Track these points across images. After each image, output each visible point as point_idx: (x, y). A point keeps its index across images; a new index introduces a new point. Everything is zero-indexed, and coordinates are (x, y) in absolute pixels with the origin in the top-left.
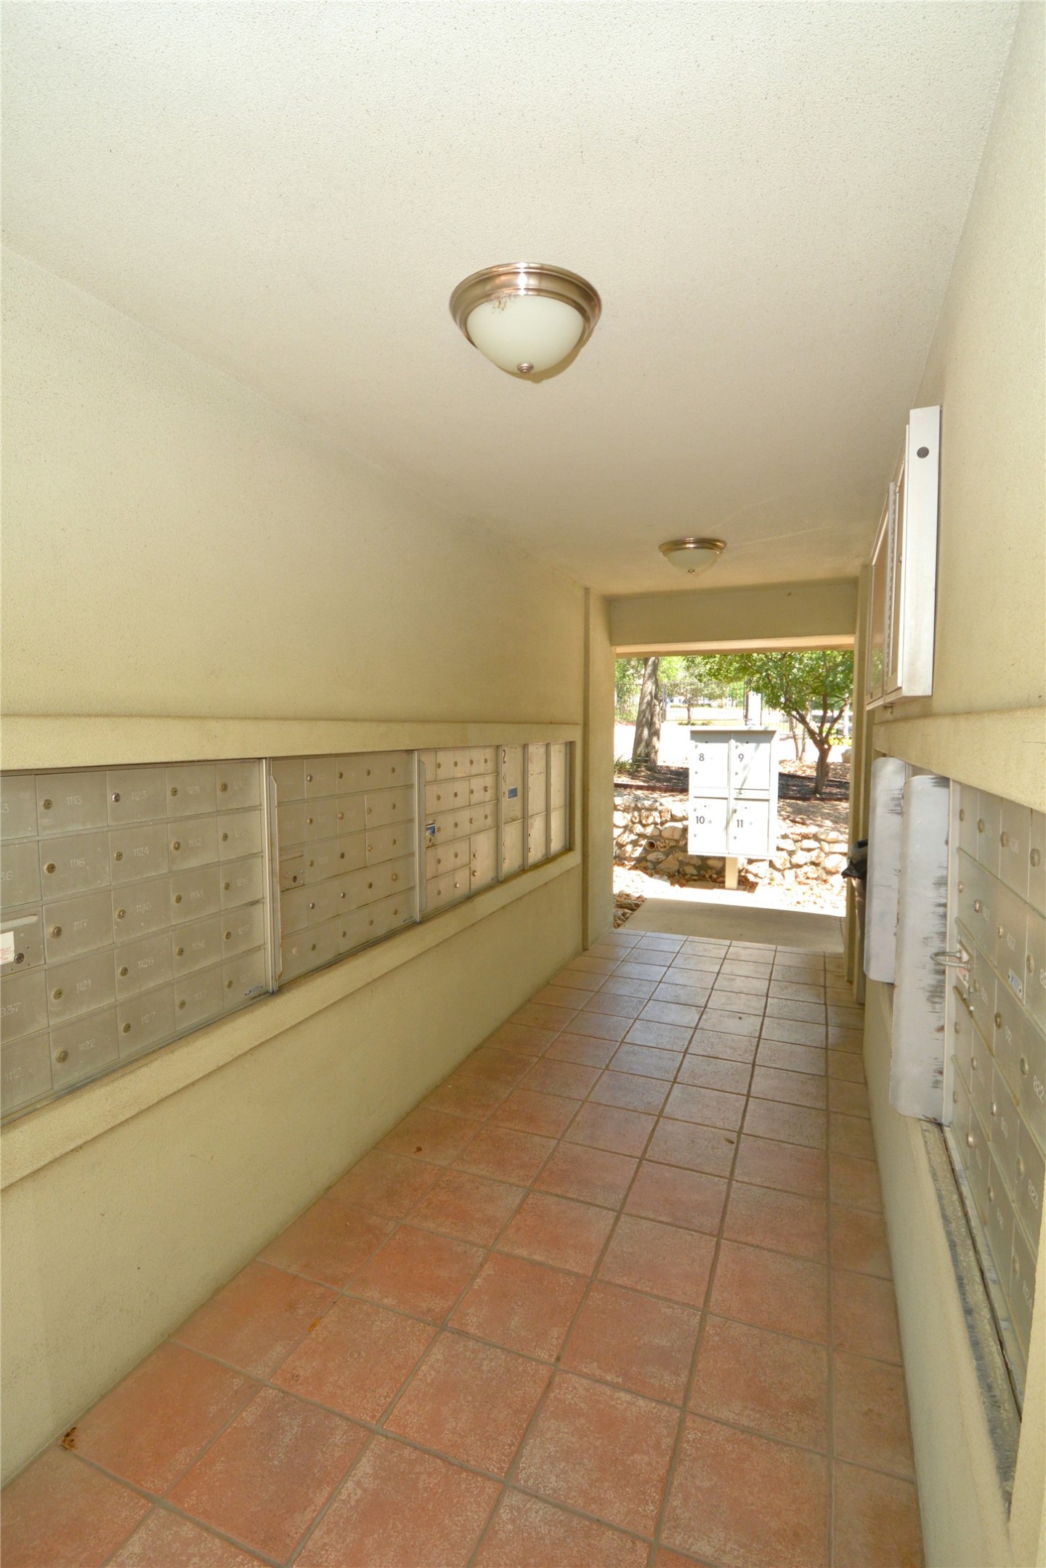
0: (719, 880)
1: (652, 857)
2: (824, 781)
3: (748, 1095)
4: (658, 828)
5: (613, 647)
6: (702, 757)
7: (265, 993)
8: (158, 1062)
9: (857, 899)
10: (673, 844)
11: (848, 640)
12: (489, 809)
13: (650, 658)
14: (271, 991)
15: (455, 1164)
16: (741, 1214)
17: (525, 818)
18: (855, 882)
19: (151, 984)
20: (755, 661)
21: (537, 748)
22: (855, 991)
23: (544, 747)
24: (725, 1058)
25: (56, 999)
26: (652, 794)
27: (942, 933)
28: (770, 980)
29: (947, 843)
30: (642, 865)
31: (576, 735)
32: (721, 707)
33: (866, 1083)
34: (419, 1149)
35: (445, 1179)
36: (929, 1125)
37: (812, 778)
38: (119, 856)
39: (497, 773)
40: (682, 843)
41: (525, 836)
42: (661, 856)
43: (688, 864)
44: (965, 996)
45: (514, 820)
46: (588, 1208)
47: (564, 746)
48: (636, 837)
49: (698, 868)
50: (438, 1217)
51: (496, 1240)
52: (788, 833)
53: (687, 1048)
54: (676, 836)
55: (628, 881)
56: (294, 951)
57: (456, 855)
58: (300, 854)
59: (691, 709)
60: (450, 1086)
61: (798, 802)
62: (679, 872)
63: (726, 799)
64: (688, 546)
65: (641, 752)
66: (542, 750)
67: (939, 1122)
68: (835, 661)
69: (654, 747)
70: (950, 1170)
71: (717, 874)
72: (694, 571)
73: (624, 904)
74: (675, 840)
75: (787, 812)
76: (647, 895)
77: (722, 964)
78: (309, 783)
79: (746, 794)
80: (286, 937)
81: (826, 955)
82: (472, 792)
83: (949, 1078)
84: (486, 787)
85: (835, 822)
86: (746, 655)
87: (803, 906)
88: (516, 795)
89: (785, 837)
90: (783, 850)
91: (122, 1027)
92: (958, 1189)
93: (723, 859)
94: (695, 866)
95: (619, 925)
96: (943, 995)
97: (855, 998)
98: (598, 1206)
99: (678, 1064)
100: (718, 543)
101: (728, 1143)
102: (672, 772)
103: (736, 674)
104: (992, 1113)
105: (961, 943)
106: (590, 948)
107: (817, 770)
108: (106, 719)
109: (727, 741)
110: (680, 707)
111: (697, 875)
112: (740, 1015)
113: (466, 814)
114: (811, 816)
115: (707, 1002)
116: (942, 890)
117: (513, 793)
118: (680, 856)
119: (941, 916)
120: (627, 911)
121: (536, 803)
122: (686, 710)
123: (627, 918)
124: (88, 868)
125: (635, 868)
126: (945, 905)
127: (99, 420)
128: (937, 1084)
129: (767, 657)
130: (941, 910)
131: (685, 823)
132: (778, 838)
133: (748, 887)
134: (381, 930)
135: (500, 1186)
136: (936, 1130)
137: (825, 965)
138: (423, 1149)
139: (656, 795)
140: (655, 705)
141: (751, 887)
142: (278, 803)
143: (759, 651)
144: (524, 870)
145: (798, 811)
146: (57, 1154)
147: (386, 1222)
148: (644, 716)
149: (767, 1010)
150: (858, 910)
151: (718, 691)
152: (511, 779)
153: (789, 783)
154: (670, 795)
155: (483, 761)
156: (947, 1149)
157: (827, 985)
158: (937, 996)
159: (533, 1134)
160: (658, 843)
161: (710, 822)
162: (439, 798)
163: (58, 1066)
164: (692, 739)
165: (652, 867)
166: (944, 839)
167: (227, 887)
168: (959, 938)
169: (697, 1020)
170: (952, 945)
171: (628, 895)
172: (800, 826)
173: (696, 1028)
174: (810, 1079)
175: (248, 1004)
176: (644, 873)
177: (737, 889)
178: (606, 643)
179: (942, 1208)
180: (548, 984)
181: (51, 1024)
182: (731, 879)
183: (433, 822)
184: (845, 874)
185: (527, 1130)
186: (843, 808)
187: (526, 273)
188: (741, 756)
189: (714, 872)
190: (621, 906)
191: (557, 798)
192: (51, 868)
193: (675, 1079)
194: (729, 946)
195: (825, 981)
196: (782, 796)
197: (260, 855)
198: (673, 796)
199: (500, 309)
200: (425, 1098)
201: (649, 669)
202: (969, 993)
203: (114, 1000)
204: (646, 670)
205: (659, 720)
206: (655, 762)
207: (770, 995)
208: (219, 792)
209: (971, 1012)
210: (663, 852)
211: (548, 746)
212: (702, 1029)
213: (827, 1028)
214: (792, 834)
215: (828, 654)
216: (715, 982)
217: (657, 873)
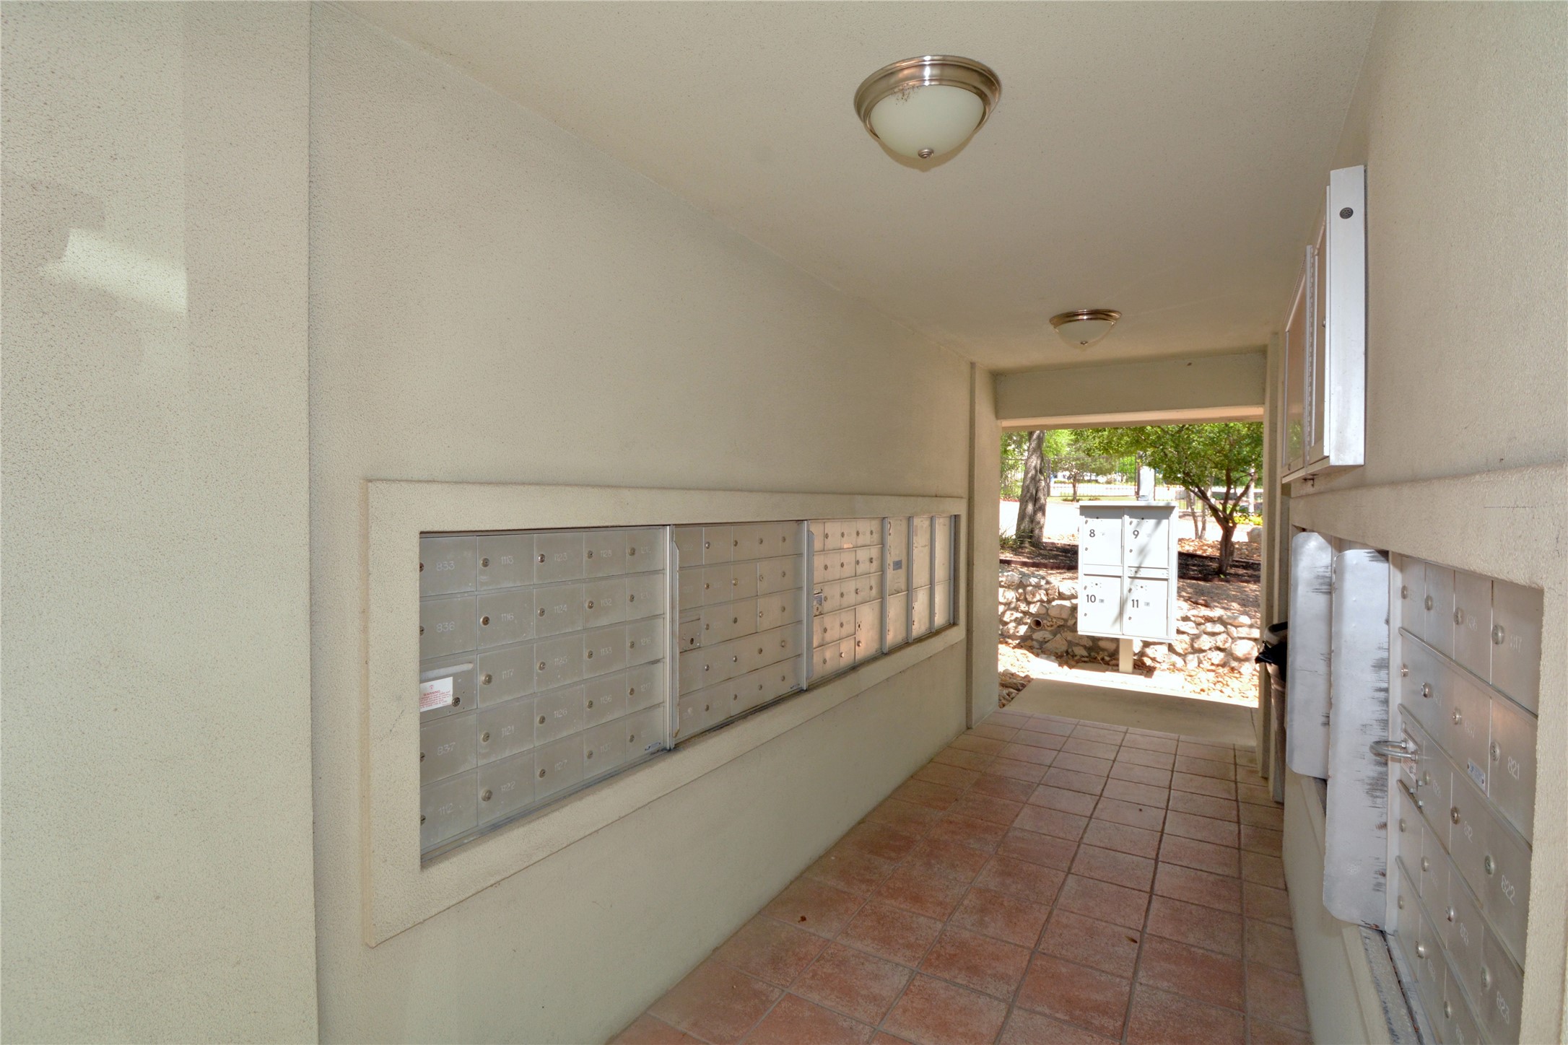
0: (1111, 663)
1: (1038, 635)
2: (1228, 560)
3: (1151, 893)
4: (1045, 606)
5: (999, 421)
6: (1092, 533)
7: (662, 750)
8: (568, 808)
9: (1274, 687)
10: (1061, 623)
11: (1256, 411)
12: (874, 581)
13: (1034, 432)
14: (668, 748)
15: (840, 937)
16: (1146, 1019)
17: (909, 591)
18: (1271, 668)
19: (565, 734)
20: (1149, 435)
21: (922, 521)
22: (1271, 788)
23: (929, 520)
24: (1124, 851)
25: (484, 741)
26: (1038, 571)
27: (1382, 720)
28: (1173, 771)
29: (1387, 622)
30: (1026, 643)
31: (960, 508)
32: (1109, 482)
33: (1286, 889)
34: (803, 919)
35: (830, 952)
36: (1369, 932)
37: (1215, 558)
38: (542, 612)
39: (882, 543)
40: (1070, 623)
41: (909, 609)
42: (1048, 636)
43: (1078, 644)
44: (1412, 790)
45: (899, 592)
46: (979, 997)
47: (948, 519)
48: (1021, 615)
49: (1089, 649)
50: (823, 989)
51: (882, 1019)
52: (1189, 615)
53: (1082, 838)
54: (1065, 615)
55: (1012, 660)
56: (690, 710)
57: (842, 625)
58: (697, 617)
59: (1077, 485)
60: (833, 858)
61: (1199, 582)
62: (1067, 653)
63: (1120, 577)
64: (1080, 317)
65: (1024, 527)
66: (927, 523)
67: (1380, 929)
68: (1239, 434)
69: (1039, 523)
70: (1396, 981)
71: (1110, 656)
72: (1086, 342)
73: (1010, 683)
74: (1062, 619)
75: (1188, 593)
76: (1034, 675)
77: (1118, 752)
78: (707, 550)
79: (1142, 573)
80: (684, 694)
81: (1236, 748)
82: (858, 562)
83: (1394, 881)
84: (872, 559)
85: (1243, 605)
86: (1139, 428)
87: (1208, 694)
88: (900, 567)
89: (1186, 619)
90: (1183, 633)
91: (538, 773)
92: (1407, 1002)
93: (1117, 641)
94: (1085, 647)
95: (1004, 705)
96: (1385, 789)
97: (1271, 794)
98: (989, 995)
99: (1072, 855)
100: (1113, 314)
101: (1129, 942)
102: (1058, 549)
103: (1127, 448)
104: (1449, 919)
105: (1406, 731)
106: (974, 727)
107: (1220, 549)
108: (538, 487)
109: (1120, 517)
110: (1064, 483)
111: (1087, 657)
112: (1140, 807)
113: (850, 586)
114: (1215, 598)
115: (1103, 790)
116: (1383, 673)
117: (898, 565)
118: (1069, 636)
119: (1382, 702)
120: (1012, 690)
121: (920, 577)
122: (1071, 485)
123: (1012, 699)
124: (516, 622)
125: (1019, 646)
126: (1386, 690)
127: (540, 222)
128: (1379, 887)
129: (1163, 430)
130: (1382, 695)
131: (1074, 601)
132: (1178, 620)
133: (1145, 672)
134: (769, 696)
135: (886, 964)
136: (1378, 938)
137: (1235, 759)
138: (807, 919)
139: (1042, 572)
140: (1040, 480)
141: (1147, 672)
142: (680, 568)
143: (1152, 424)
144: (906, 644)
145: (1201, 592)
146: (479, 888)
147: (772, 988)
148: (1028, 492)
149: (1170, 804)
150: (1276, 698)
151: (1107, 466)
152: (895, 551)
153: (1188, 563)
154: (1058, 573)
155: (869, 532)
156: (1391, 959)
157: (1239, 779)
158: (1377, 790)
159: (919, 914)
160: (1045, 621)
161: (1102, 601)
162: (826, 567)
163: (484, 804)
164: (1081, 514)
165: (1038, 647)
166: (1385, 617)
167: (632, 645)
168: (1404, 727)
169: (1092, 810)
170: (1396, 735)
171: (1012, 674)
172: (1203, 608)
173: (1091, 818)
174: (1222, 881)
175: (649, 759)
176: (1030, 652)
177: (1133, 673)
178: (992, 417)
179: (1389, 1021)
180: (931, 761)
181: (479, 764)
182: (1126, 662)
183: (820, 591)
184: (1258, 660)
185: (913, 910)
186: (1251, 590)
187: (929, 65)
188: (1136, 533)
189: (1106, 654)
190: (1004, 685)
191: (941, 572)
192: (486, 621)
193: (1070, 869)
194: (1126, 733)
195: (1236, 775)
196: (1182, 576)
197: (663, 616)
198: (1061, 573)
199: (903, 101)
200: (808, 869)
201: (1034, 444)
202: (1417, 786)
203: (532, 746)
204: (1030, 444)
205: (1044, 495)
206: (1040, 537)
207: (1172, 788)
208: (628, 556)
209: (1419, 808)
210: (1051, 631)
211: (932, 519)
212: (1097, 819)
213: (1239, 826)
214: (1194, 616)
215: (1232, 427)
216: (1110, 770)
217: (1044, 652)
